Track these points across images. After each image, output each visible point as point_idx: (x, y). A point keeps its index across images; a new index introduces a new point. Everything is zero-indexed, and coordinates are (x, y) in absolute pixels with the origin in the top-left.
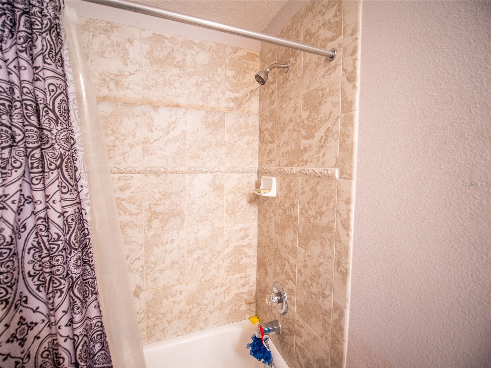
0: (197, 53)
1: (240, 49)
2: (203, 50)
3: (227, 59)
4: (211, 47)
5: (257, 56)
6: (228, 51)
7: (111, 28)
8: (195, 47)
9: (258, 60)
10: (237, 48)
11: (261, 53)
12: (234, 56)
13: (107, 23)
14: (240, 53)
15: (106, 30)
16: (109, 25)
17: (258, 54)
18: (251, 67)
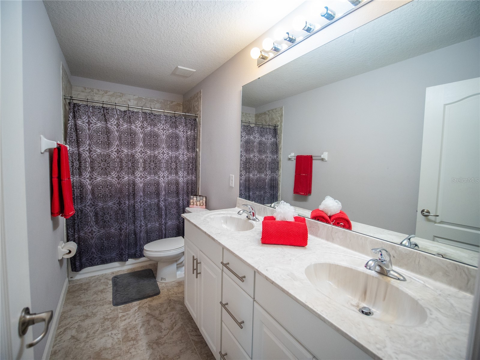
0: (156, 104)
1: (174, 102)
2: (158, 102)
3: (168, 106)
4: (161, 101)
5: (181, 104)
6: (169, 103)
7: (122, 95)
8: (155, 102)
9: (181, 106)
10: (172, 101)
11: (183, 103)
12: (171, 104)
13: (121, 93)
14: (174, 103)
15: (120, 96)
16: (121, 94)
17: (182, 104)
18: (179, 109)
